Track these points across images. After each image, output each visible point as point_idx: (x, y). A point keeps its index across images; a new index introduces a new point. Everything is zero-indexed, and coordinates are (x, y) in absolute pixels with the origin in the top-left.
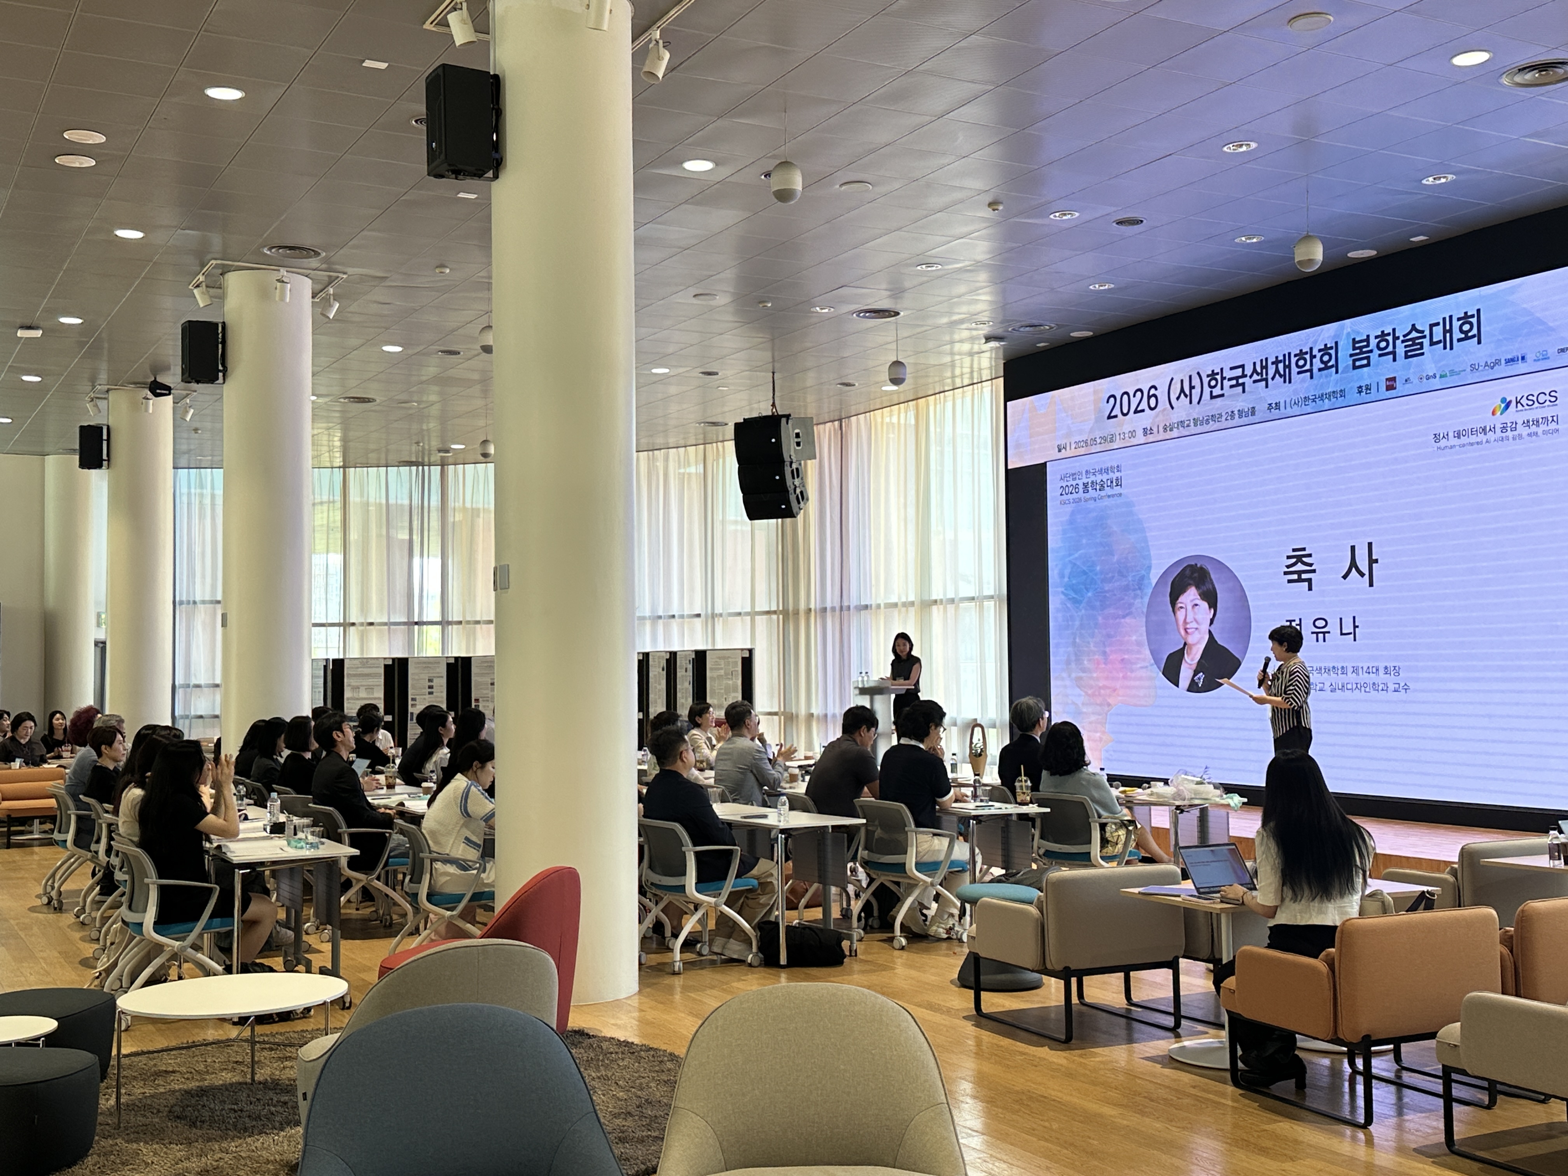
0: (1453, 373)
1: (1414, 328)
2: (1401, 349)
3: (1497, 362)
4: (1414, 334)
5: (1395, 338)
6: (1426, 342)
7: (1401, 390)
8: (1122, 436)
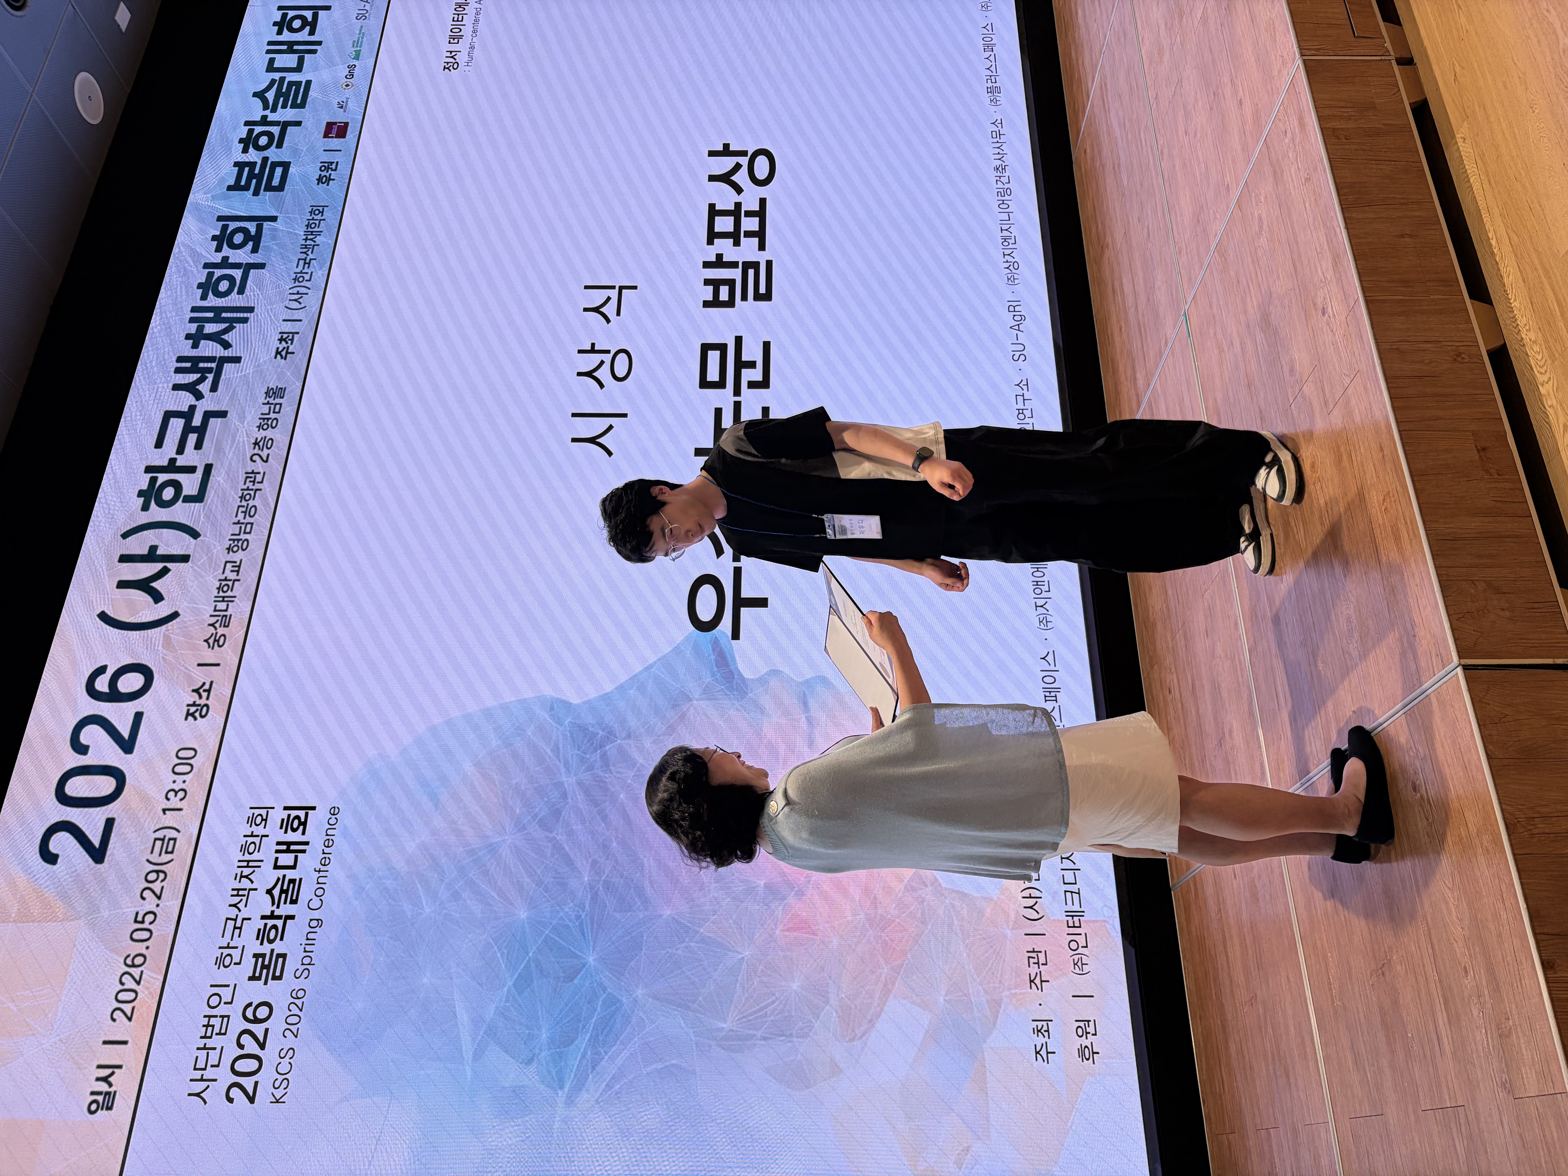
0: (357, 43)
1: (261, 96)
2: (284, 114)
4: (272, 96)
5: (264, 122)
6: (291, 78)
7: (351, 116)
8: (174, 802)
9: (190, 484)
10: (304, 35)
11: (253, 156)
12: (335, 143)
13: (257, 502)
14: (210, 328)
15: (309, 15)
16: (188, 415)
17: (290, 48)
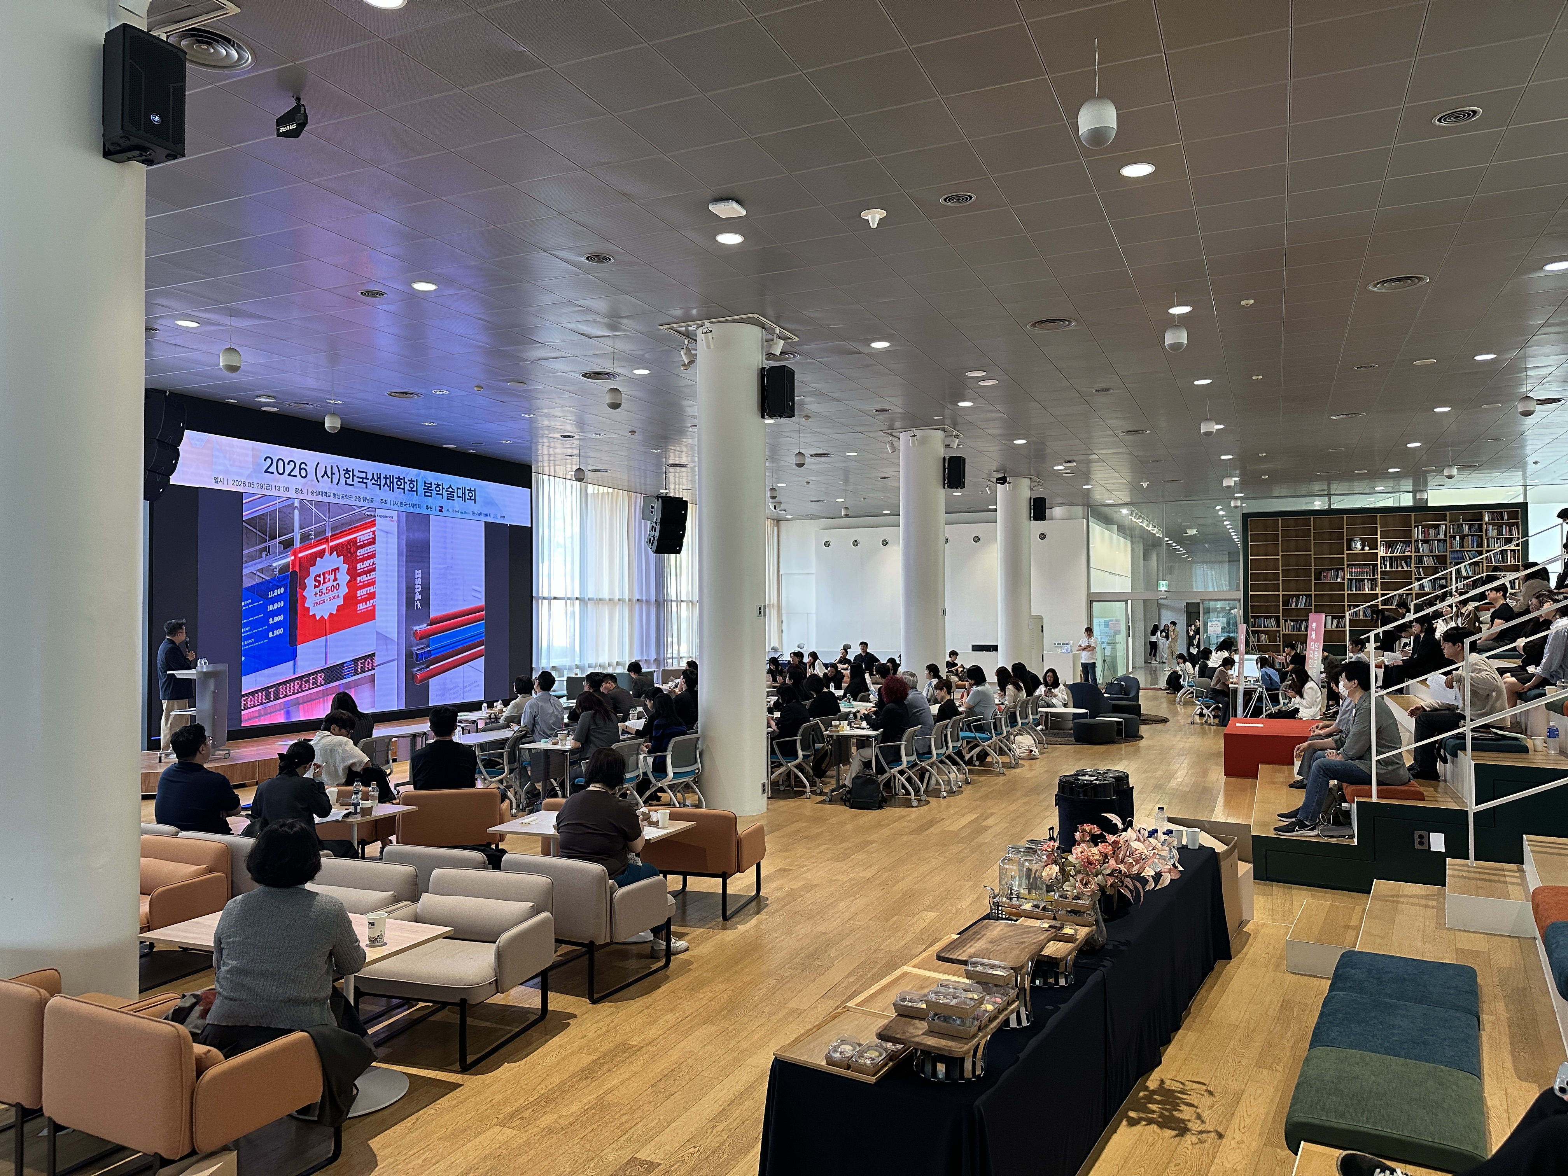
0: (465, 513)
1: (450, 487)
2: (445, 494)
3: (481, 514)
4: (450, 490)
5: (443, 488)
6: (455, 494)
7: (445, 513)
8: (277, 488)
9: (350, 481)
10: (467, 497)
11: (434, 486)
12: (438, 508)
13: (345, 499)
14: (388, 481)
15: (473, 498)
16: (366, 478)
17: (464, 493)
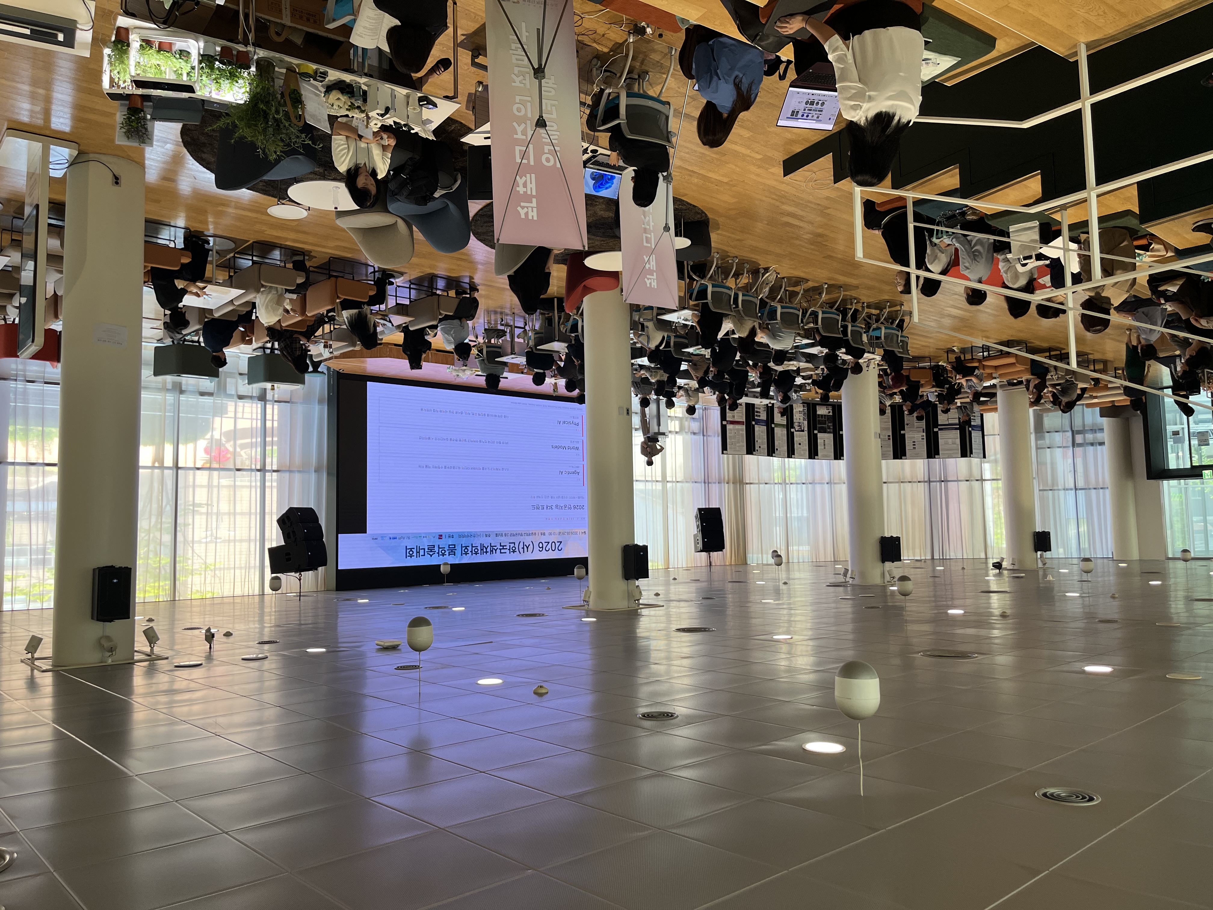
1: (431, 556)
2: (436, 549)
4: (431, 553)
5: (438, 553)
7: (437, 535)
9: (512, 545)
10: (414, 550)
11: (447, 553)
12: (444, 536)
14: (485, 550)
15: (408, 551)
16: (500, 549)
17: (418, 552)
